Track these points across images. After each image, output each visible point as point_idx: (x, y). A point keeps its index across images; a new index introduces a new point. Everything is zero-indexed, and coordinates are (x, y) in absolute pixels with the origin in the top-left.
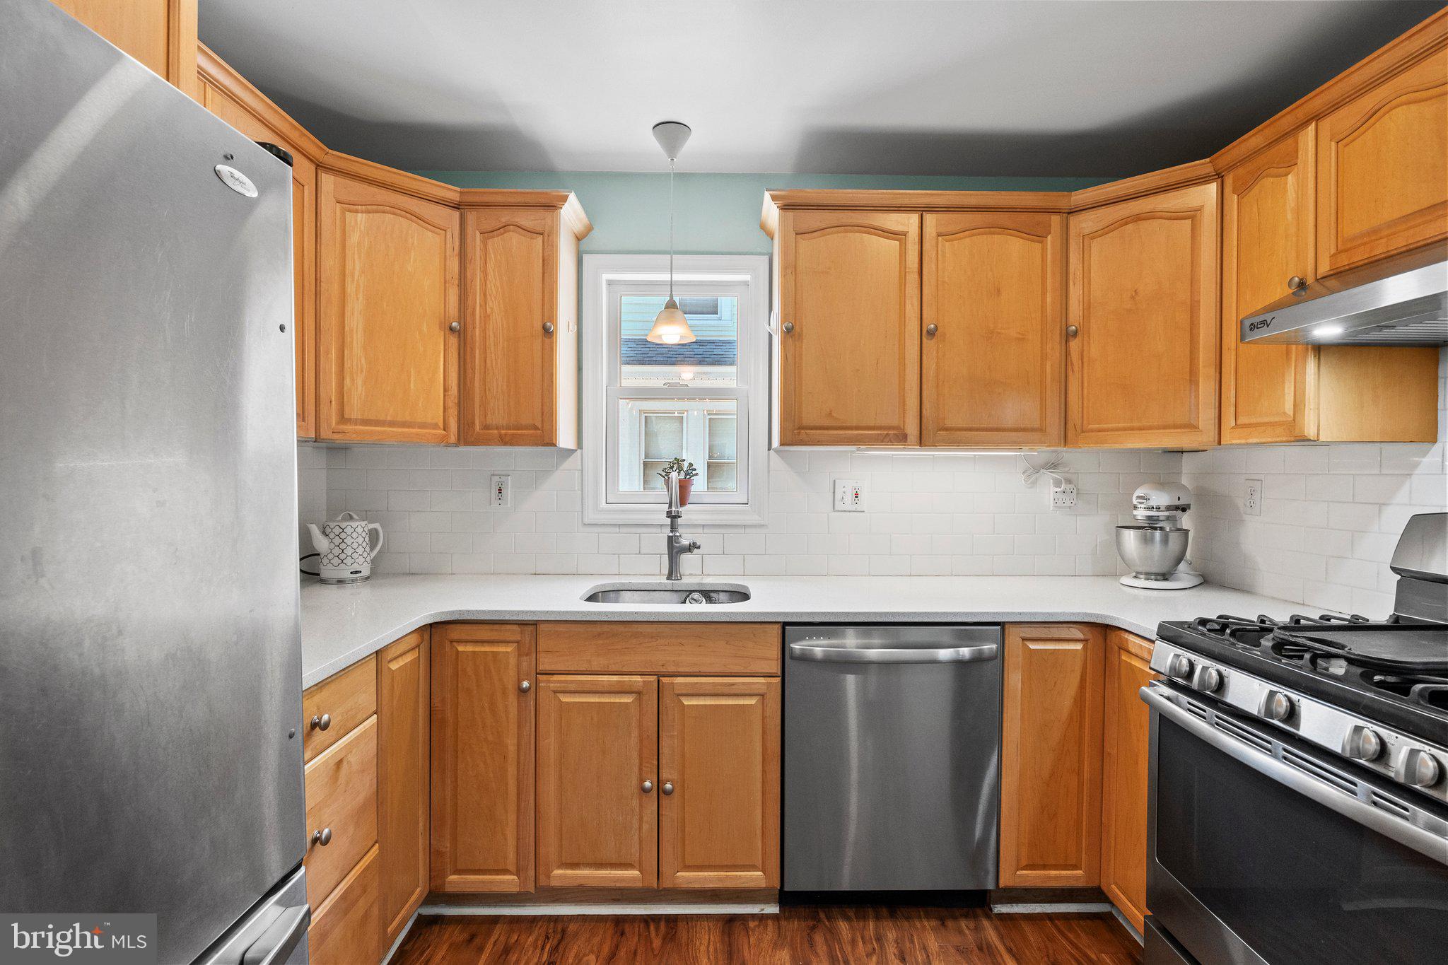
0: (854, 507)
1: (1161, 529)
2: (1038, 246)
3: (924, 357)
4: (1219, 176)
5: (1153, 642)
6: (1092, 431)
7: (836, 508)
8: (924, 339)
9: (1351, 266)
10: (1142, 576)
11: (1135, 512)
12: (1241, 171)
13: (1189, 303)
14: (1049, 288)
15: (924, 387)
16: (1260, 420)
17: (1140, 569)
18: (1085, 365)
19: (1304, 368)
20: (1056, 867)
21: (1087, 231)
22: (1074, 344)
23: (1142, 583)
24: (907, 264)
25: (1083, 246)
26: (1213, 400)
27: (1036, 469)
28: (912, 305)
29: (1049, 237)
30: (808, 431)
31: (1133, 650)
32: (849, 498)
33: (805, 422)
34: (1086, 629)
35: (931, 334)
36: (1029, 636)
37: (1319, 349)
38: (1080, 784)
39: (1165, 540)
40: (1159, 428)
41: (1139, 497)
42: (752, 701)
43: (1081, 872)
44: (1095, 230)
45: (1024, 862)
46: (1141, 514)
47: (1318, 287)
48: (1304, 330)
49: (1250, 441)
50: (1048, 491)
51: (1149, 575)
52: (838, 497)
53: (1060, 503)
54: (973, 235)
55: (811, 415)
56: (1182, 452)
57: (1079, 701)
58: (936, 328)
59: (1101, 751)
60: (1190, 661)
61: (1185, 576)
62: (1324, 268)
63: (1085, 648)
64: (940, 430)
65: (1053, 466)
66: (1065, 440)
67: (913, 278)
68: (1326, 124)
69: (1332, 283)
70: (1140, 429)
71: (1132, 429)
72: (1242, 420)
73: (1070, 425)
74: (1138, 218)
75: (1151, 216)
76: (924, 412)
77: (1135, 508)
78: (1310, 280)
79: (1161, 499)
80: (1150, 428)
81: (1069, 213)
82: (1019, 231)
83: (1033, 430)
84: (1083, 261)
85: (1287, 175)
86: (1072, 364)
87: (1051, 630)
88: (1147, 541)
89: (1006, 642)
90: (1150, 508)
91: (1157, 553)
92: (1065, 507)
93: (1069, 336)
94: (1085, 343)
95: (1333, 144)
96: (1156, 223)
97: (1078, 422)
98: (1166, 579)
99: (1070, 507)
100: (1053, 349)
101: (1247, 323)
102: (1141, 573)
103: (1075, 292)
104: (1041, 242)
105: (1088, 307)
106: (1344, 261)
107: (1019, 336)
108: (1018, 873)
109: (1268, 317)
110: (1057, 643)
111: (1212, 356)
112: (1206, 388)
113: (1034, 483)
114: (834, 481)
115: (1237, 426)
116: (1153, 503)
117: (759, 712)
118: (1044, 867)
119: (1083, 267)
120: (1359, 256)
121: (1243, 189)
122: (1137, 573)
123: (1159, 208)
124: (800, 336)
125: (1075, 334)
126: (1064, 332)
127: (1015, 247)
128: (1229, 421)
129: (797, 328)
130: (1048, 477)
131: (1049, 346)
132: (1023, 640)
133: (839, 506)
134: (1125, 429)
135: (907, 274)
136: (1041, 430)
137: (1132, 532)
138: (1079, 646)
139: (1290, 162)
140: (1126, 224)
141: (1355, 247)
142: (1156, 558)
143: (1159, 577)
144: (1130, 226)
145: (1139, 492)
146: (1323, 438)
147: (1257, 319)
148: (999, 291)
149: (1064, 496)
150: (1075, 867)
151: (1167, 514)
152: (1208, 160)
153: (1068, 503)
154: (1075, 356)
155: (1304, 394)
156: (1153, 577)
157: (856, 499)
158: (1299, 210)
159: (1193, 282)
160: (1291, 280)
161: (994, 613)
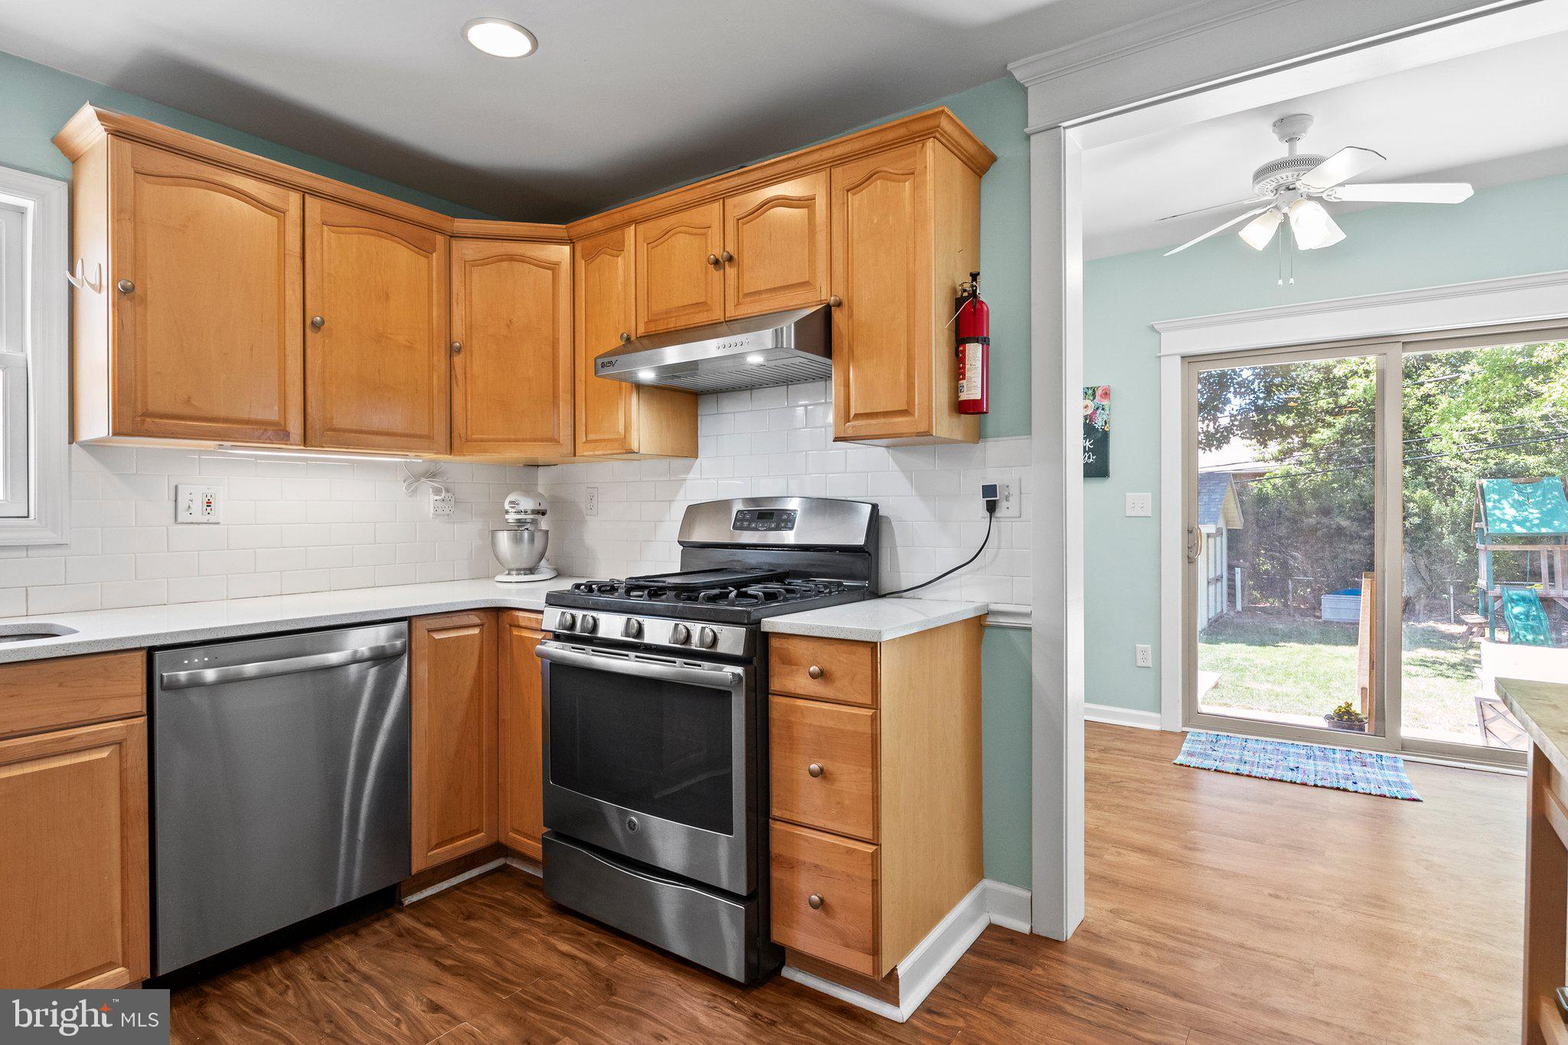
0: (205, 518)
1: (527, 529)
2: (423, 261)
3: (309, 351)
4: (571, 241)
5: (541, 612)
6: (476, 441)
7: (180, 520)
8: (309, 332)
9: (657, 332)
10: (514, 572)
11: (507, 517)
12: (587, 243)
13: (551, 339)
14: (435, 302)
15: (309, 382)
16: (603, 437)
17: (513, 566)
18: (468, 379)
19: (630, 398)
20: (461, 837)
21: (469, 258)
22: (458, 360)
23: (514, 578)
24: (287, 244)
25: (465, 269)
26: (570, 420)
27: (417, 477)
28: (294, 290)
29: (434, 254)
30: (157, 420)
31: (523, 624)
32: (198, 506)
33: (152, 408)
34: (482, 614)
35: (317, 327)
36: (433, 627)
37: (639, 387)
38: (480, 756)
39: (532, 539)
40: (531, 440)
41: (511, 502)
42: (104, 754)
43: (483, 834)
44: (476, 258)
45: (434, 842)
46: (512, 517)
47: (638, 344)
48: (630, 373)
49: (596, 453)
50: (428, 500)
51: (519, 571)
52: (182, 505)
53: (440, 511)
54: (362, 233)
55: (160, 398)
56: (538, 466)
57: (478, 680)
58: (323, 322)
59: (497, 723)
60: (572, 615)
61: (545, 571)
62: (641, 331)
63: (482, 632)
64: (327, 430)
65: (432, 475)
66: (451, 449)
67: (294, 262)
68: (641, 227)
69: (645, 342)
70: (516, 441)
71: (509, 440)
72: (591, 437)
73: (455, 434)
74: (511, 258)
75: (522, 259)
76: (309, 410)
77: (507, 512)
78: (633, 338)
79: (528, 504)
80: (524, 440)
81: (451, 237)
82: (406, 241)
83: (421, 437)
84: (465, 284)
85: (618, 256)
86: (456, 377)
87: (453, 619)
88: (517, 540)
89: (414, 634)
90: (519, 512)
91: (526, 553)
92: (444, 515)
93: (452, 351)
94: (468, 360)
95: (645, 245)
96: (526, 266)
97: (463, 431)
98: (532, 573)
99: (448, 515)
100: (439, 361)
101: (600, 361)
102: (513, 570)
103: (458, 312)
104: (427, 257)
105: (470, 328)
106: (653, 328)
107: (407, 344)
108: (429, 854)
109: (613, 359)
110: (458, 630)
111: (569, 385)
112: (565, 409)
113: (415, 491)
114: (176, 487)
115: (587, 441)
116: (522, 508)
117: (116, 763)
118: (452, 840)
119: (465, 289)
120: (661, 327)
121: (589, 258)
122: (510, 570)
123: (528, 254)
124: (143, 301)
125: (459, 350)
126: (448, 346)
127: (403, 256)
128: (581, 437)
129: (138, 291)
130: (427, 486)
131: (435, 358)
132: (428, 631)
133: (183, 516)
134: (503, 441)
135: (287, 257)
136: (429, 437)
137: (505, 533)
138: (476, 631)
139: (619, 248)
140: (502, 260)
141: (659, 320)
142: (525, 556)
143: (527, 572)
144: (505, 264)
145: (511, 498)
146: (642, 452)
147: (606, 360)
148: (387, 295)
149: (443, 504)
150: (478, 831)
151: (532, 516)
152: (564, 226)
153: (447, 511)
154: (459, 370)
155: (631, 420)
156: (522, 572)
157: (209, 508)
158: (625, 284)
159: (554, 320)
160: (622, 334)
161: (402, 608)
